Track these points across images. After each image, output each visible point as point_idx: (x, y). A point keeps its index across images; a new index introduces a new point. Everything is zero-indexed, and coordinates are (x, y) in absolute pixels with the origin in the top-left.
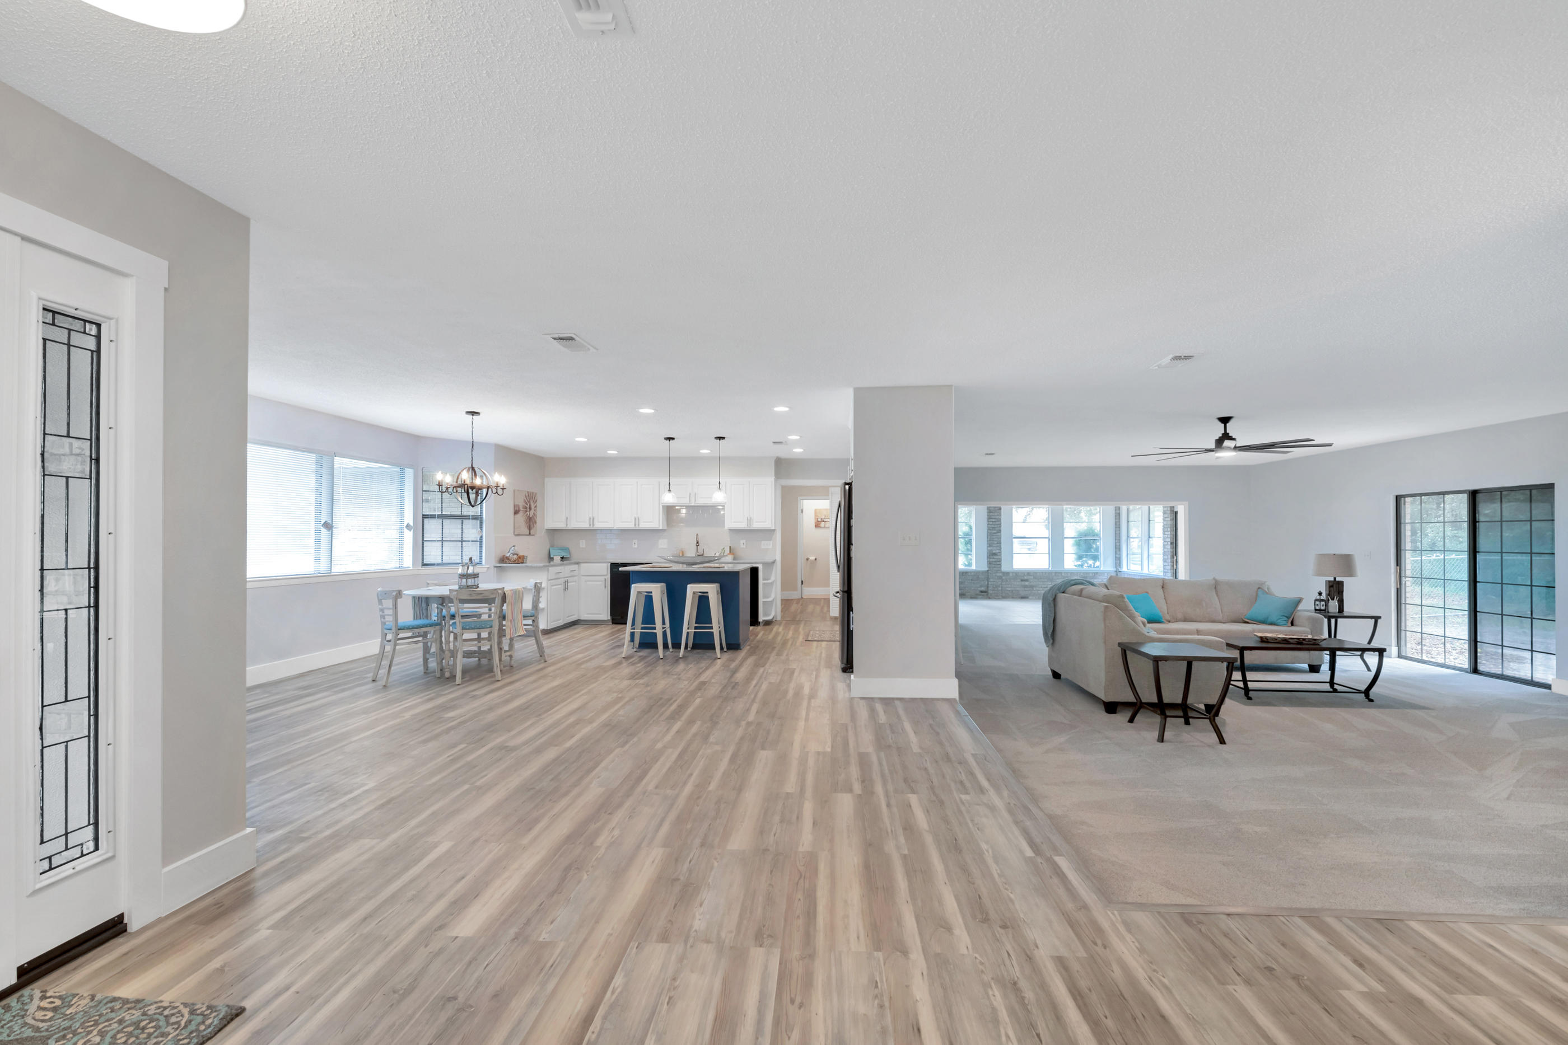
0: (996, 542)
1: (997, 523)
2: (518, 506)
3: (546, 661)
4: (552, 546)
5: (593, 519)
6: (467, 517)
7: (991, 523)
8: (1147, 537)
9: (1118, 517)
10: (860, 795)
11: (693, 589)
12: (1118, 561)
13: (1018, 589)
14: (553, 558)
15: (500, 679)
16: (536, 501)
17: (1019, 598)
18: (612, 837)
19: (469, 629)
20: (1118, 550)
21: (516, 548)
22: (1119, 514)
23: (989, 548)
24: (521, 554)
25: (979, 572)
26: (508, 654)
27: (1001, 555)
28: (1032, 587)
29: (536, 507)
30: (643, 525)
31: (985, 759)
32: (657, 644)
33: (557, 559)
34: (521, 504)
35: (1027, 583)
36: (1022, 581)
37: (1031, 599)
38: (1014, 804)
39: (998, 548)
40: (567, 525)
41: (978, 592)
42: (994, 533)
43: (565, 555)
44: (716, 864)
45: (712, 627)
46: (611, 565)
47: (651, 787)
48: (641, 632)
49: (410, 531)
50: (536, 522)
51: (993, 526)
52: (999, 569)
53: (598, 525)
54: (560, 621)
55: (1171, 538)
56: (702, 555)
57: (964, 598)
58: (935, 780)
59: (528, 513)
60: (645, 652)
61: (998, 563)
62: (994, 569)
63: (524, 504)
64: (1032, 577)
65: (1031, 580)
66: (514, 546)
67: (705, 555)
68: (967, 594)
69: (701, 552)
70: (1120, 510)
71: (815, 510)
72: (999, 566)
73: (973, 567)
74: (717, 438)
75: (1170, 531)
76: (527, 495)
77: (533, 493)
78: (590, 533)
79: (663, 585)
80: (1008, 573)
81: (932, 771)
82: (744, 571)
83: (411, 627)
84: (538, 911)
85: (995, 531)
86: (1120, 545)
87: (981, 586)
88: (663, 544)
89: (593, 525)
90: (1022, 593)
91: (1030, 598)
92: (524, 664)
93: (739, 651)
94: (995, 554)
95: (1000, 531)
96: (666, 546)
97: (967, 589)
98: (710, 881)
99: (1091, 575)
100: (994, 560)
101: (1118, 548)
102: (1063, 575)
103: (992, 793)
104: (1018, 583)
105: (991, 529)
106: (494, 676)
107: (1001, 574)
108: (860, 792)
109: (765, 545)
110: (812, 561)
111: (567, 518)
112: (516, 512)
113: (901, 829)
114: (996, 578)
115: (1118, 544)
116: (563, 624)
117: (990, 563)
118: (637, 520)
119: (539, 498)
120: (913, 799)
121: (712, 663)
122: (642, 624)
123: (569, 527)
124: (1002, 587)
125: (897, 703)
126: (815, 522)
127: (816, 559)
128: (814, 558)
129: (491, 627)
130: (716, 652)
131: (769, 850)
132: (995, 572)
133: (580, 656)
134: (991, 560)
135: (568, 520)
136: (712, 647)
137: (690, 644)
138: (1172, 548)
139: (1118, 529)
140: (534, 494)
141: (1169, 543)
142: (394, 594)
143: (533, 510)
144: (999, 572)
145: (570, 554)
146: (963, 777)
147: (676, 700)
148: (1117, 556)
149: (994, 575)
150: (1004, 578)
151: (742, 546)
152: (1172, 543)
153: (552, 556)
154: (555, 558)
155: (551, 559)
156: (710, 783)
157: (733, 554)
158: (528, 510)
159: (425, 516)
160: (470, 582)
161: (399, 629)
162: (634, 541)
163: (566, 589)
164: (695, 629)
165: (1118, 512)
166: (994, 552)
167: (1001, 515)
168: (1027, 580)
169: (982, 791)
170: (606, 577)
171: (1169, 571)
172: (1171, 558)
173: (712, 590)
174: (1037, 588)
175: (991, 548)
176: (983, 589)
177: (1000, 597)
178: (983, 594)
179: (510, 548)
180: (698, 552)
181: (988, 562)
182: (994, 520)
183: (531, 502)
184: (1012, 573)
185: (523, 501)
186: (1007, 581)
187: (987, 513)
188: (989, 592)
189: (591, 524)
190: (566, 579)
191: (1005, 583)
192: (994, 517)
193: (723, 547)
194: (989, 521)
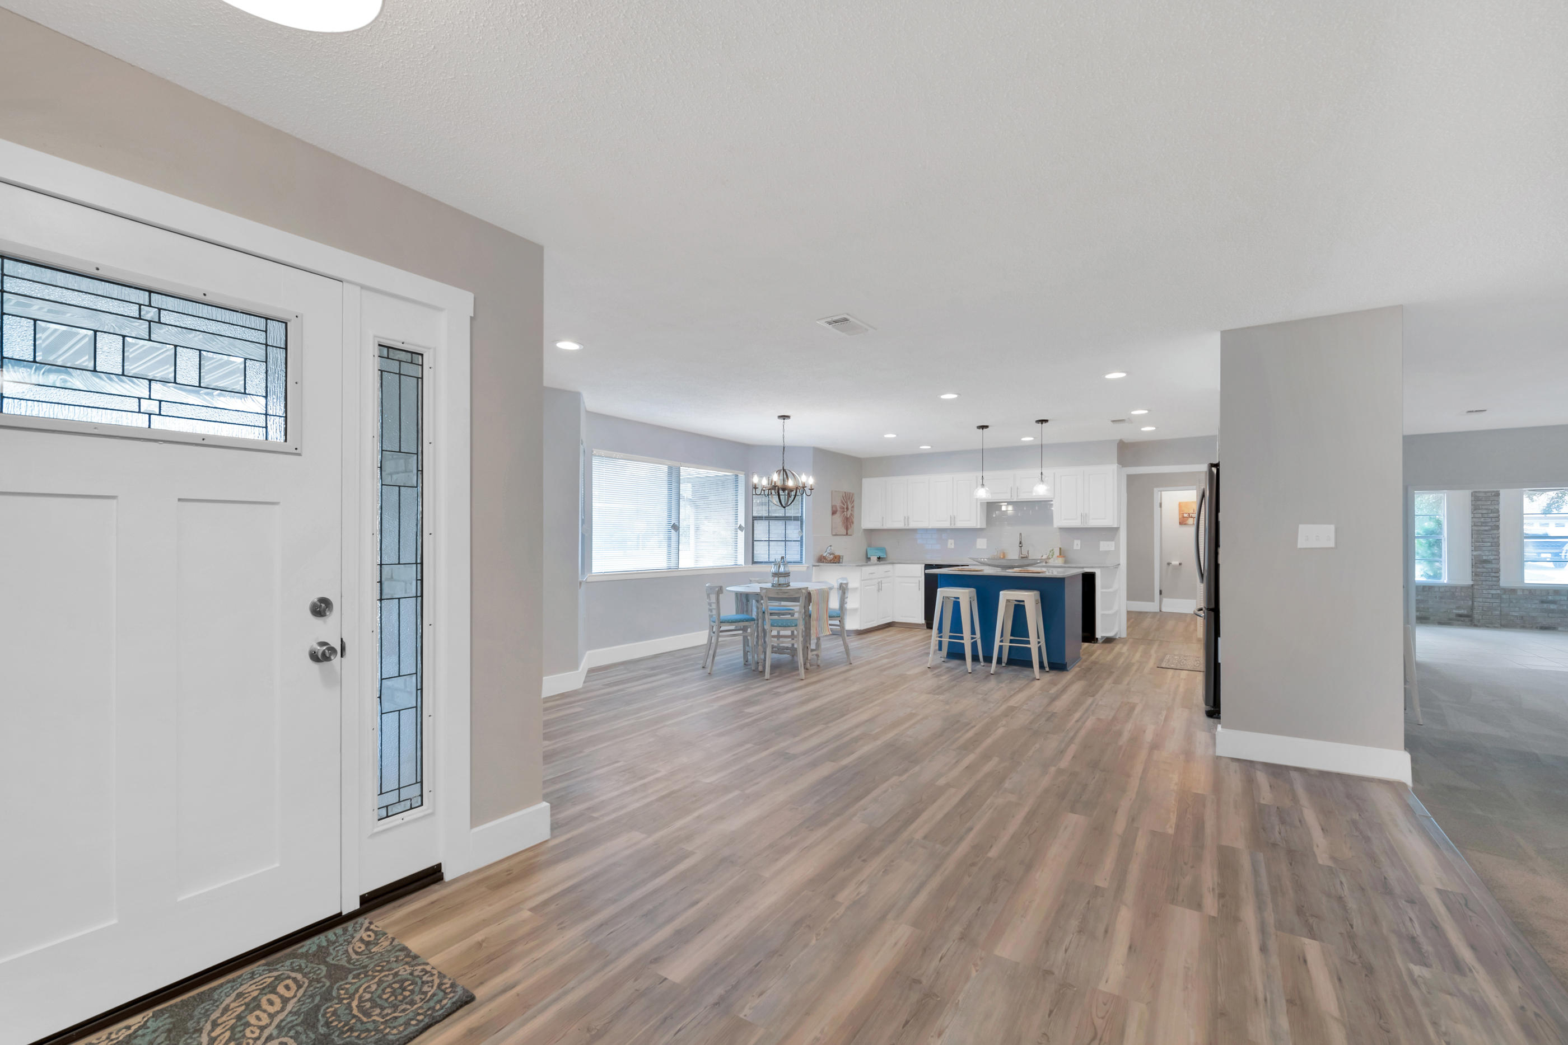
0: (1489, 544)
1: (1492, 515)
2: (835, 506)
3: (851, 664)
4: (870, 546)
5: (908, 518)
6: (789, 518)
7: (1479, 515)
10: (1214, 917)
11: (1006, 596)
13: (1534, 614)
14: (870, 558)
15: (803, 677)
16: (854, 501)
17: (1537, 628)
18: (858, 894)
19: (776, 626)
21: (832, 548)
23: (1475, 553)
24: (837, 553)
25: (1456, 587)
26: (815, 653)
27: (1498, 563)
29: (853, 507)
30: (960, 525)
31: (1466, 905)
32: (964, 655)
33: (874, 559)
34: (838, 504)
35: (1552, 607)
36: (1543, 602)
37: (1561, 631)
38: (1537, 1015)
39: (1494, 553)
40: (883, 525)
41: (1453, 616)
42: (1486, 531)
43: (882, 555)
44: (974, 974)
45: (1029, 641)
46: (925, 567)
47: (919, 836)
48: (949, 642)
49: (742, 531)
50: (853, 523)
51: (1482, 520)
52: (1495, 583)
53: (913, 525)
54: (875, 622)
56: (1026, 557)
57: (1425, 623)
58: (1357, 922)
59: (845, 513)
60: (954, 663)
61: (1493, 574)
62: (1484, 583)
63: (841, 504)
65: (1562, 603)
66: (830, 546)
67: (1030, 558)
68: (1432, 618)
69: (1025, 553)
71: (1180, 504)
72: (1494, 579)
73: (1445, 580)
74: (1038, 421)
76: (844, 495)
77: (850, 493)
78: (907, 533)
79: (973, 590)
80: (1513, 591)
81: (1352, 904)
82: (1073, 577)
83: (730, 621)
84: (751, 972)
85: (1487, 528)
87: (1458, 608)
88: (981, 543)
89: (908, 525)
90: (1544, 622)
91: (1560, 629)
92: (831, 665)
93: (1065, 672)
94: (1487, 561)
95: (1497, 527)
96: (984, 547)
97: (1431, 610)
98: (960, 998)
100: (1484, 570)
103: (1481, 977)
104: (1534, 606)
105: (1479, 524)
106: (798, 675)
107: (1499, 592)
108: (1213, 912)
109: (1105, 546)
110: (1175, 567)
111: (883, 518)
112: (834, 513)
113: (1284, 1002)
114: (1490, 596)
116: (876, 625)
117: (1475, 575)
118: (953, 519)
119: (856, 497)
120: (1312, 949)
121: (1027, 684)
122: (950, 632)
123: (886, 527)
124: (1501, 611)
125: (1294, 775)
126: (1180, 519)
127: (1180, 564)
128: (1177, 563)
129: (796, 626)
130: (1033, 671)
131: (1053, 974)
132: (1487, 587)
133: (885, 661)
134: (1478, 570)
135: (884, 520)
136: (1029, 664)
137: (1005, 658)
140: (851, 495)
142: (717, 589)
143: (850, 510)
144: (1496, 587)
145: (886, 554)
146: (1417, 930)
147: (975, 726)
149: (1485, 592)
150: (1504, 596)
151: (1075, 548)
153: (869, 556)
154: (872, 558)
155: (868, 559)
156: (991, 847)
157: (1064, 557)
158: (845, 510)
159: (755, 518)
160: (782, 580)
161: (721, 622)
162: (950, 541)
163: (879, 589)
164: (1010, 643)
166: (1484, 558)
167: (1498, 504)
168: (1554, 602)
169: (1458, 967)
170: (920, 579)
173: (1030, 599)
175: (1479, 552)
176: (1461, 612)
177: (1498, 625)
178: (1462, 619)
179: (827, 548)
180: (1021, 554)
181: (1472, 572)
182: (1484, 512)
183: (849, 503)
184: (1523, 590)
185: (840, 501)
186: (1512, 602)
187: (1472, 501)
188: (1476, 616)
189: (906, 523)
190: (880, 580)
191: (1507, 605)
192: (1484, 507)
193: (1051, 549)
194: (1475, 512)
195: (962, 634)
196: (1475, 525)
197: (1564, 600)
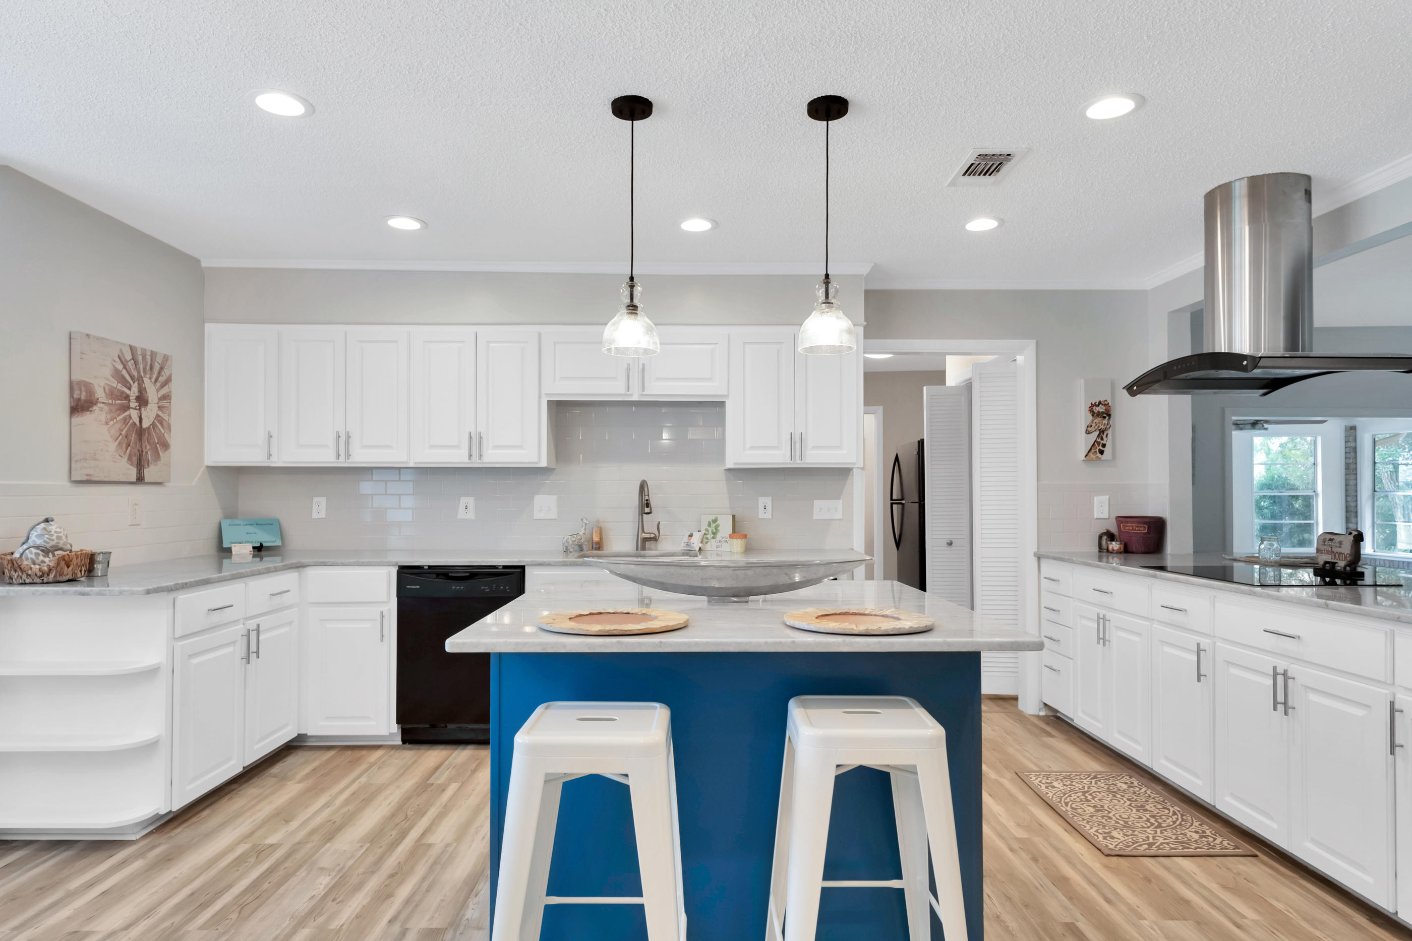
2: (87, 387)
4: (231, 514)
5: (348, 437)
9: (1352, 454)
14: (229, 550)
16: (168, 382)
21: (53, 527)
22: (1355, 449)
24: (81, 548)
29: (166, 397)
30: (493, 457)
33: (242, 551)
34: (100, 382)
40: (270, 455)
43: (268, 540)
46: (398, 572)
50: (166, 446)
53: (361, 457)
59: (132, 412)
63: (115, 384)
66: (47, 521)
69: (650, 528)
70: (1355, 441)
76: (128, 356)
77: (153, 354)
78: (340, 477)
86: (1356, 506)
89: (348, 455)
96: (553, 515)
109: (824, 509)
112: (80, 407)
115: (1353, 504)
118: (476, 442)
119: (178, 371)
123: (277, 461)
135: (274, 441)
139: (1353, 477)
140: (159, 359)
143: (151, 404)
145: (282, 537)
153: (225, 545)
154: (236, 549)
155: (225, 552)
157: (745, 536)
158: (134, 404)
162: (464, 501)
163: (250, 654)
165: (1353, 445)
170: (385, 609)
179: (33, 528)
180: (643, 531)
183: (146, 381)
185: (107, 372)
189: (342, 451)
190: (252, 625)
193: (713, 517)
195: (639, 894)
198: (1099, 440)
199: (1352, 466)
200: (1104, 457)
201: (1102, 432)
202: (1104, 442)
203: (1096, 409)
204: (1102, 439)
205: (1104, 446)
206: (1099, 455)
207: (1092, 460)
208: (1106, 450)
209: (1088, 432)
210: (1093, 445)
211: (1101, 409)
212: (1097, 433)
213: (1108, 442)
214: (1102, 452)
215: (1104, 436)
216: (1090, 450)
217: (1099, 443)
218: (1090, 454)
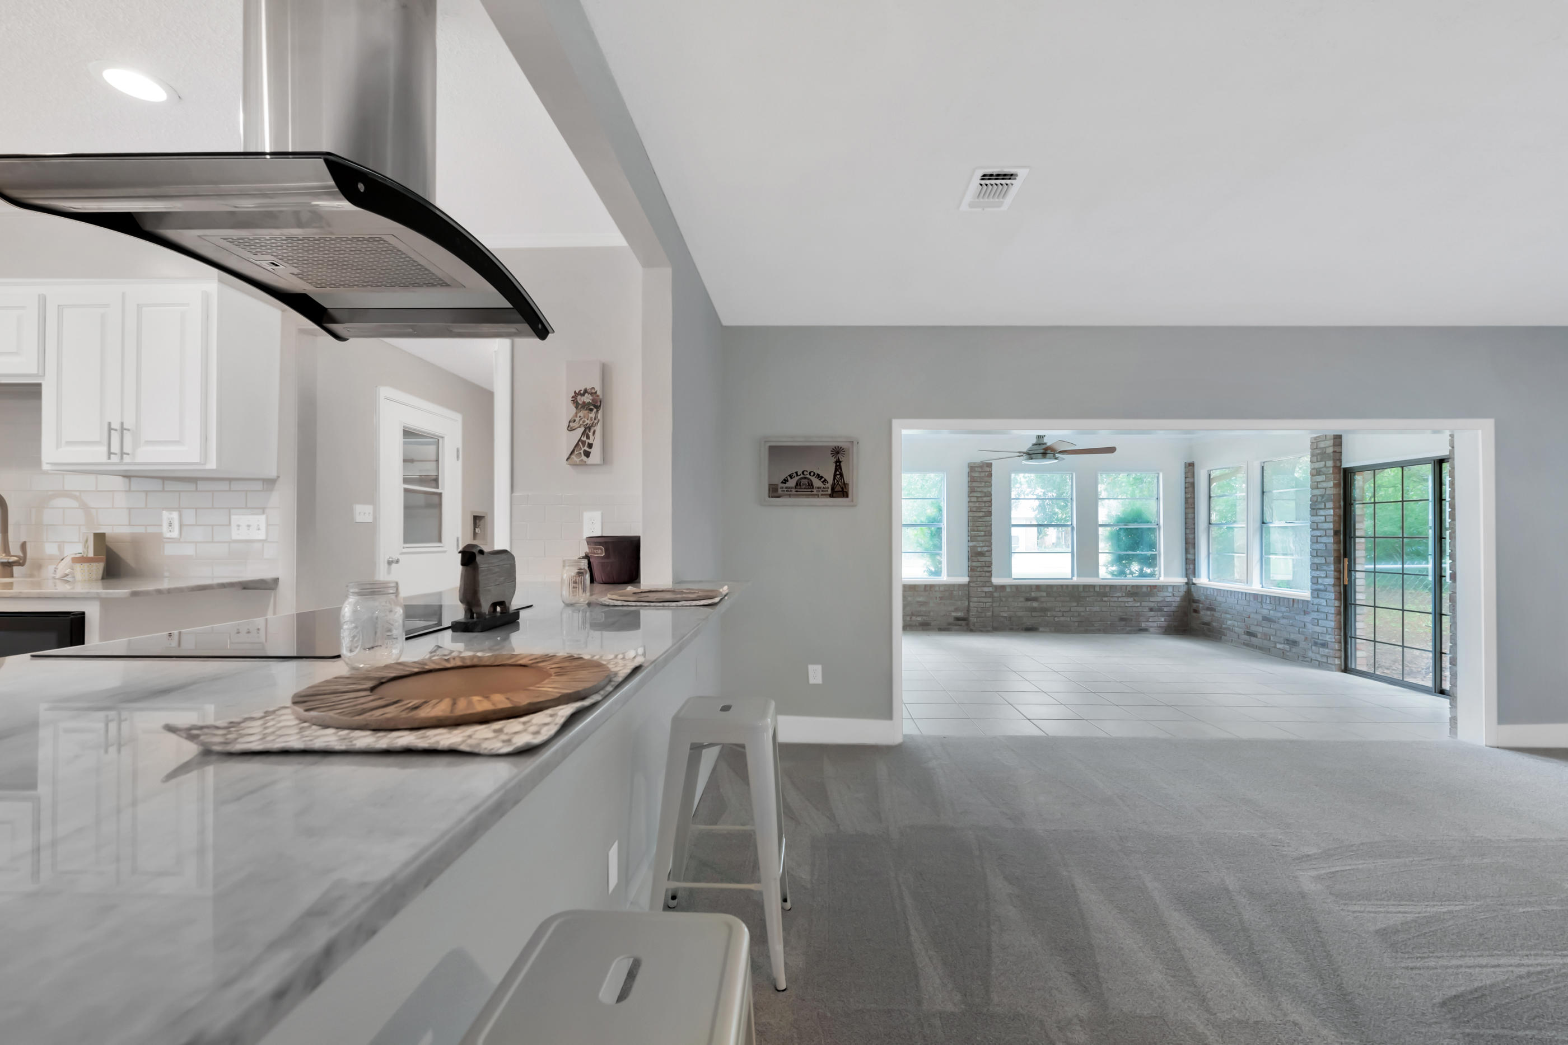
0: (983, 533)
1: (985, 499)
7: (974, 499)
8: (1258, 523)
9: (1190, 489)
12: (1191, 566)
13: (1020, 614)
17: (1022, 630)
20: (1191, 546)
22: (1193, 485)
23: (971, 544)
25: (954, 585)
27: (990, 556)
28: (1044, 610)
35: (1035, 604)
36: (1027, 599)
37: (1042, 632)
39: (987, 544)
41: (951, 620)
42: (980, 517)
51: (977, 505)
52: (986, 579)
55: (1334, 522)
57: (926, 630)
61: (986, 569)
62: (980, 580)
64: (1045, 594)
65: (1043, 599)
68: (933, 623)
70: (1194, 477)
72: (988, 575)
73: (944, 578)
75: (1334, 509)
80: (1003, 587)
85: (981, 514)
86: (1194, 538)
87: (956, 610)
90: (1029, 622)
91: (1041, 629)
94: (981, 554)
95: (989, 514)
97: (932, 614)
99: (1144, 590)
100: (979, 564)
101: (1190, 544)
102: (1097, 589)
104: (1020, 605)
105: (974, 509)
107: (991, 589)
114: (984, 595)
115: (1191, 536)
117: (972, 569)
124: (993, 612)
132: (981, 584)
134: (974, 564)
138: (1337, 542)
139: (1190, 511)
141: (1331, 533)
144: (988, 584)
148: (1190, 556)
149: (979, 590)
150: (996, 594)
152: (1336, 533)
165: (1190, 480)
166: (979, 549)
167: (991, 486)
168: (1035, 599)
171: (1332, 589)
172: (1335, 563)
174: (1054, 613)
175: (974, 543)
176: (959, 614)
177: (989, 629)
178: (959, 622)
181: (969, 567)
182: (979, 495)
184: (1011, 586)
186: (1002, 601)
187: (968, 482)
188: (973, 619)
191: (998, 604)
192: (979, 489)
194: (971, 495)
196: (971, 511)
197: (1044, 597)
198: (584, 439)
199: (1190, 501)
200: (590, 461)
201: (588, 428)
202: (590, 441)
203: (581, 400)
204: (588, 437)
205: (590, 446)
206: (584, 458)
207: (575, 465)
208: (592, 451)
209: (570, 429)
210: (577, 445)
211: (587, 399)
212: (582, 429)
213: (596, 441)
214: (587, 454)
215: (591, 434)
216: (573, 451)
217: (584, 443)
218: (573, 456)
